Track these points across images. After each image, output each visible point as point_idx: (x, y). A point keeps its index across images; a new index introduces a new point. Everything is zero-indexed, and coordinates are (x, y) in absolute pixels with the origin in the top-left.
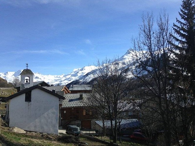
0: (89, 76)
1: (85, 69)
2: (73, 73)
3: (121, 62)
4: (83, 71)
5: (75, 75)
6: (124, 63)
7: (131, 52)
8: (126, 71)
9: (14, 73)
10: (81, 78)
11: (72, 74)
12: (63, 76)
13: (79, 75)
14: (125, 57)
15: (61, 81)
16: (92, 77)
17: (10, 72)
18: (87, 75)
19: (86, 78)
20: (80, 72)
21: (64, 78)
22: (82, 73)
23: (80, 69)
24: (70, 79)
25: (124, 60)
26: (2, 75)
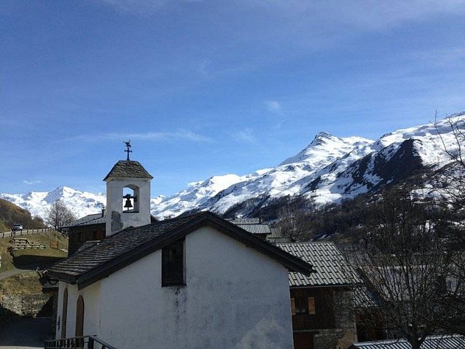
0: (224, 198)
1: (212, 183)
2: (185, 193)
3: (300, 164)
4: (208, 188)
5: (189, 198)
6: (308, 168)
7: (324, 139)
8: (315, 184)
9: (45, 194)
10: (205, 205)
11: (181, 194)
12: (160, 200)
13: (199, 196)
14: (311, 151)
15: (157, 213)
16: (232, 200)
17: (37, 193)
18: (219, 196)
19: (216, 205)
20: (203, 190)
21: (164, 206)
22: (207, 192)
23: (201, 183)
24: (177, 208)
25: (307, 160)
26: (18, 201)
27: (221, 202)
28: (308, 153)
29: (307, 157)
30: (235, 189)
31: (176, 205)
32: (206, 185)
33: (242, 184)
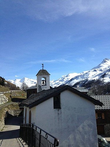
0: (73, 81)
1: (69, 76)
2: (61, 79)
3: (98, 69)
4: (68, 78)
5: (62, 81)
6: (101, 70)
7: (106, 61)
8: (104, 76)
9: (20, 80)
10: (67, 83)
12: (53, 81)
13: (65, 80)
14: (102, 65)
15: (52, 85)
16: (76, 81)
17: (18, 80)
18: (71, 80)
19: (71, 83)
20: (66, 78)
21: (54, 83)
22: (67, 79)
23: (65, 76)
24: (58, 84)
25: (101, 68)
26: (12, 82)
27: (72, 82)
28: (101, 65)
29: (101, 67)
30: (77, 78)
31: (58, 83)
32: (67, 76)
33: (79, 76)
